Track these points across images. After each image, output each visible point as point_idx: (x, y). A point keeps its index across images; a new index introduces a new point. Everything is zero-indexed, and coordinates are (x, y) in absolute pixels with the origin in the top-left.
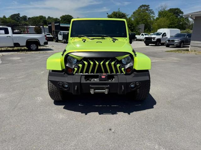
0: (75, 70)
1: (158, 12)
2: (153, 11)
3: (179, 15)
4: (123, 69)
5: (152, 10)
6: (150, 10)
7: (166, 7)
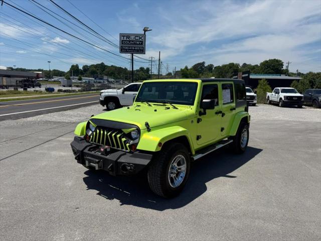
4: (128, 145)
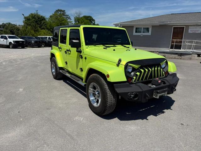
0: (134, 78)
1: (74, 18)
2: (69, 17)
3: (92, 23)
4: (164, 73)
5: (68, 15)
6: (66, 15)
7: (80, 14)
